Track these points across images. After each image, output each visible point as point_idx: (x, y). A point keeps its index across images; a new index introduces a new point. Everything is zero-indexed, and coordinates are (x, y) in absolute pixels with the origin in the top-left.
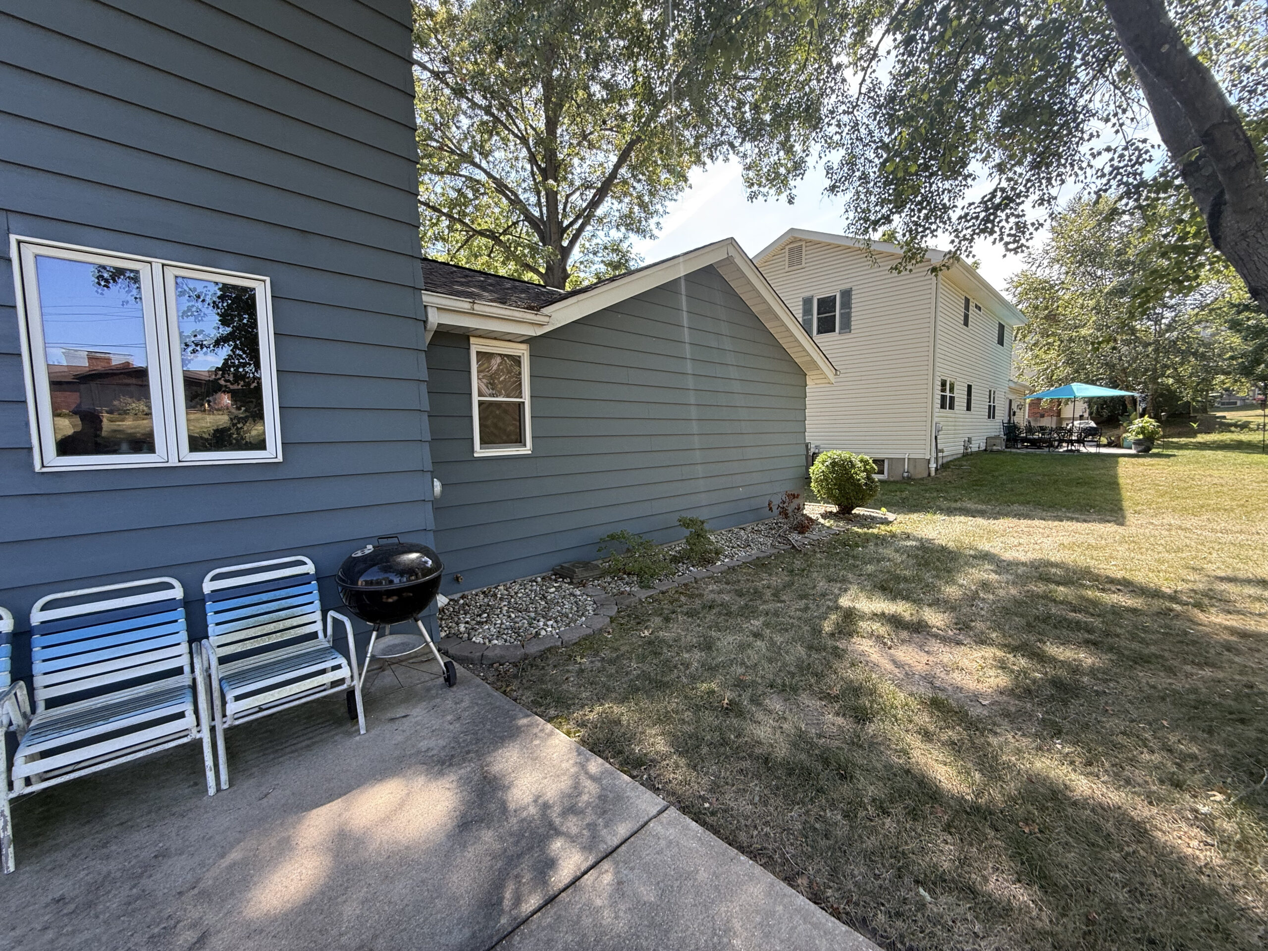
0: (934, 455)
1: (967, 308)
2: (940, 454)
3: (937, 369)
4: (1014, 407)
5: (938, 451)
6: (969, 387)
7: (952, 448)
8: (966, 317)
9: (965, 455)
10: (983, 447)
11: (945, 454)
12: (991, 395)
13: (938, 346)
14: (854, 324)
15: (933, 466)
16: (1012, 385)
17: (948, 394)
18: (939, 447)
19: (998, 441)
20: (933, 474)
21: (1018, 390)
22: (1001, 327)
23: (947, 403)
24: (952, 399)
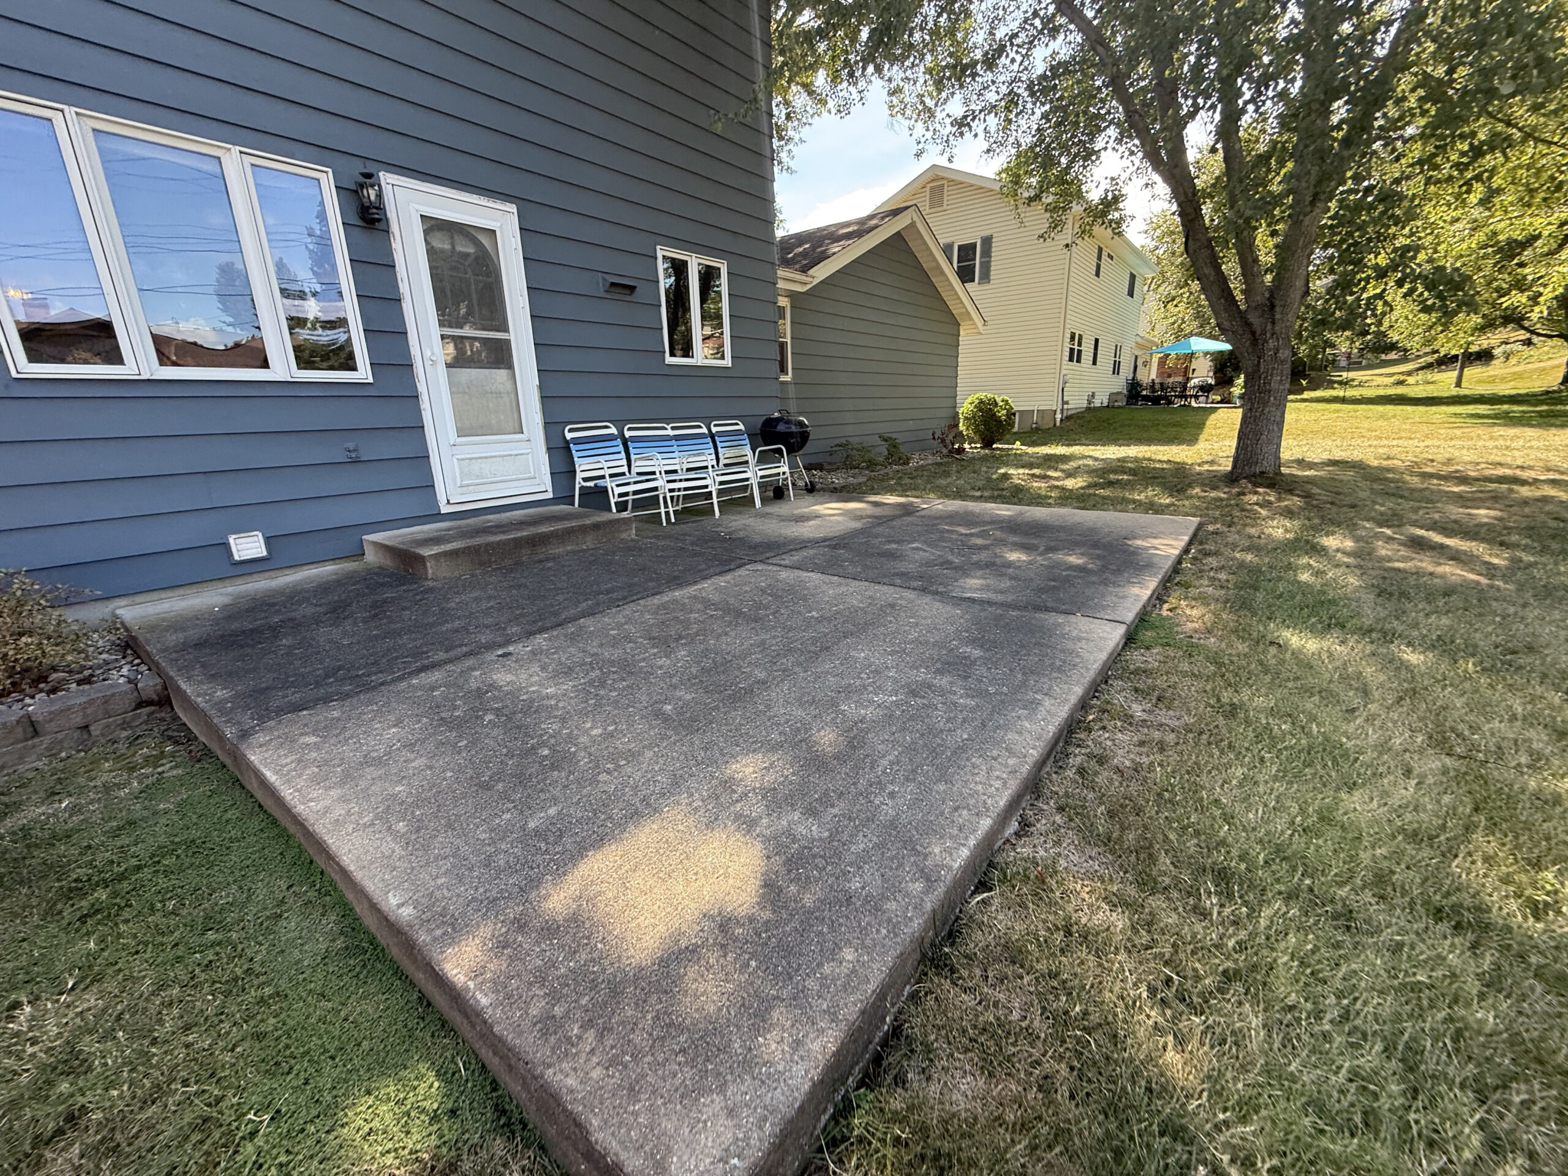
0: (1060, 407)
1: (1099, 258)
2: (1066, 406)
3: (1068, 321)
4: (1140, 363)
5: (1064, 403)
6: (1097, 341)
7: (1077, 402)
8: (1098, 267)
9: (1088, 409)
10: (1105, 404)
11: (1070, 407)
12: (1117, 350)
13: (1070, 298)
14: (993, 274)
15: (1059, 416)
16: (1139, 340)
17: (1076, 347)
18: (1065, 399)
19: (1120, 397)
20: (1058, 424)
21: (1146, 346)
22: (1133, 277)
23: (1075, 356)
24: (1080, 352)
